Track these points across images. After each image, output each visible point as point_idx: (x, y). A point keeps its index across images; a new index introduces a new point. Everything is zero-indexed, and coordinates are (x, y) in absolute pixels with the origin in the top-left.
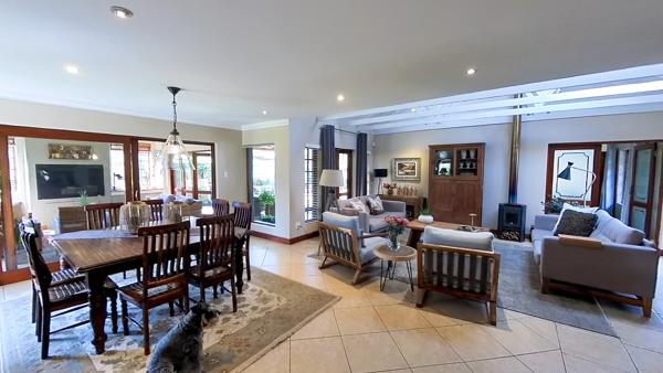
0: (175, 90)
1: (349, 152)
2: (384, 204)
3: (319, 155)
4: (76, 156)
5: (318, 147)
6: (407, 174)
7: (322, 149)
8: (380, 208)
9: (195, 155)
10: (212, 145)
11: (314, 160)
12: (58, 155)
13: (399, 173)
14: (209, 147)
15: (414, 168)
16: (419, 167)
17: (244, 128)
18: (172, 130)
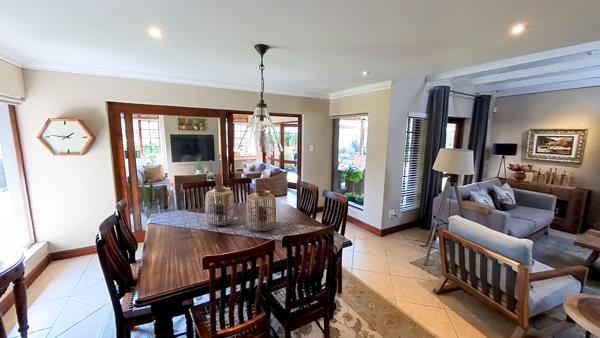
0: (263, 49)
1: (460, 122)
2: (517, 195)
3: (423, 127)
4: (195, 127)
5: (423, 115)
6: (554, 152)
7: (430, 118)
8: (511, 200)
9: (283, 125)
10: (299, 116)
11: (416, 133)
12: (184, 127)
13: (538, 151)
14: (296, 119)
15: (570, 144)
16: (583, 143)
17: (332, 97)
18: (259, 102)
